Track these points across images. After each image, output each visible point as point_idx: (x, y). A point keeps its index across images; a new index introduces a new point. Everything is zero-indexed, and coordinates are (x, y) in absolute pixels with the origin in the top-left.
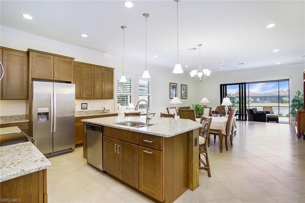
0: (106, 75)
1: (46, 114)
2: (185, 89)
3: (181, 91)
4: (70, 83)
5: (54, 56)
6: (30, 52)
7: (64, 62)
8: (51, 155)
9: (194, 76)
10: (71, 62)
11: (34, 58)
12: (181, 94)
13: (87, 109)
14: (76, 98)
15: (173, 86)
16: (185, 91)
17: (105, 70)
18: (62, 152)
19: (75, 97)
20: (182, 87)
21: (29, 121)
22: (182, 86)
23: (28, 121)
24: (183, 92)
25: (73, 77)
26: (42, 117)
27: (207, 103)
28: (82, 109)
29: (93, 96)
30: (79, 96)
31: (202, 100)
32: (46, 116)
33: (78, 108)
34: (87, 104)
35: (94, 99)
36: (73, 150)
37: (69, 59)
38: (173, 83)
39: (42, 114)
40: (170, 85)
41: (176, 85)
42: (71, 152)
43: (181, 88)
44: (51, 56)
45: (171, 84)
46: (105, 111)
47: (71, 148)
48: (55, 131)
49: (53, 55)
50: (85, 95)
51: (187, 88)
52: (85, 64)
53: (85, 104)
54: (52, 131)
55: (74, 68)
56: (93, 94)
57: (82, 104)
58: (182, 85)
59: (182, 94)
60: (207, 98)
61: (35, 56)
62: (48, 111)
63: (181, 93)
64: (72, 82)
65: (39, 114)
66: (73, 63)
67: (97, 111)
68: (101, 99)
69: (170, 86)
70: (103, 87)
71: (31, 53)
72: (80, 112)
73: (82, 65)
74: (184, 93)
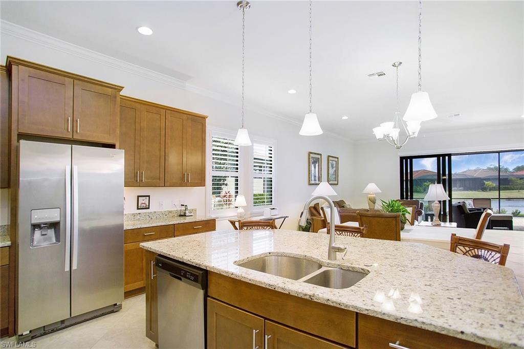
0: (190, 130)
1: (55, 225)
2: (334, 166)
3: (328, 170)
4: (113, 146)
5: (74, 79)
6: (13, 66)
7: (100, 95)
8: (67, 324)
9: (382, 137)
10: (115, 97)
11: (23, 80)
12: (328, 176)
13: (149, 208)
14: (127, 184)
15: (314, 159)
16: (335, 169)
17: (188, 119)
18: (92, 315)
19: (125, 181)
20: (330, 161)
21: (12, 243)
22: (330, 158)
23: (9, 243)
24: (332, 171)
25: (118, 132)
26: (43, 233)
27: (375, 194)
28: (138, 209)
29: (162, 180)
30: (132, 180)
31: (367, 187)
32: (53, 229)
33: (130, 207)
34: (149, 196)
35: (165, 186)
36: (120, 306)
37: (110, 90)
38: (315, 154)
39: (42, 226)
40: (309, 156)
41: (319, 156)
42: (113, 312)
43: (328, 163)
44: (66, 78)
45: (312, 155)
46: (187, 212)
47: (116, 305)
48: (74, 267)
49: (72, 78)
50: (146, 178)
51: (337, 163)
52: (145, 104)
53: (144, 198)
54: (67, 269)
55: (121, 112)
56: (162, 176)
57: (138, 197)
58: (329, 156)
59: (330, 176)
60: (376, 184)
61: (27, 76)
62: (59, 219)
63: (328, 173)
64: (117, 146)
65: (36, 226)
66: (118, 99)
67: (170, 212)
68: (181, 185)
69: (309, 159)
70: (185, 159)
71: (14, 68)
72: (134, 215)
73: (138, 106)
74: (333, 174)
